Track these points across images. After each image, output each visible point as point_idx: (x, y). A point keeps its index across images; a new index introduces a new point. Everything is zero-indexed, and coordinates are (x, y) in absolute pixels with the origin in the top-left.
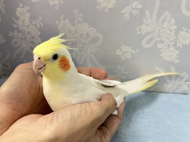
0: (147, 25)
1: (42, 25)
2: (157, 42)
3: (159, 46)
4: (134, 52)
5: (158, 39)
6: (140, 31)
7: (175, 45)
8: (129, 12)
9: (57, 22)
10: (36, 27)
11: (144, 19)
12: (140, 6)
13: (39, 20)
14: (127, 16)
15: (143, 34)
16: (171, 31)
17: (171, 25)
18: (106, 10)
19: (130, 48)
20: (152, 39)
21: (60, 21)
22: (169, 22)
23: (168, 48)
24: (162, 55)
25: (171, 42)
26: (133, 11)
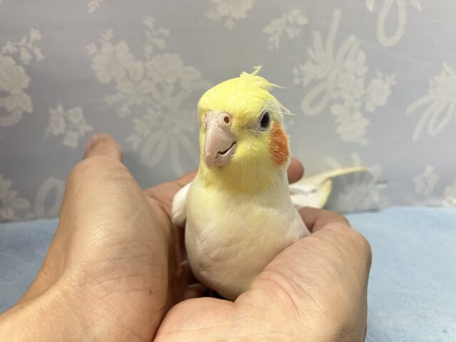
0: (314, 62)
1: (40, 57)
2: (331, 103)
3: (335, 110)
5: (335, 96)
6: (300, 77)
7: (362, 108)
8: (281, 32)
9: (92, 49)
10: (19, 62)
11: (310, 51)
12: (303, 21)
13: (28, 40)
14: (275, 41)
15: (305, 84)
16: (357, 77)
17: (357, 65)
18: (230, 24)
20: (321, 95)
21: (99, 46)
22: (355, 60)
23: (351, 114)
24: (340, 129)
25: (356, 100)
26: (288, 30)
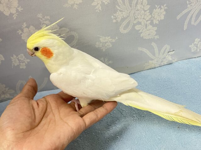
0: (121, 11)
2: (134, 25)
3: (137, 27)
4: (114, 41)
5: (135, 22)
6: (116, 19)
7: (152, 23)
8: (101, 3)
9: (20, 32)
11: (117, 6)
14: (99, 7)
15: (119, 21)
16: (145, 11)
17: (144, 6)
18: (75, 6)
19: (110, 37)
20: (129, 23)
21: (22, 30)
22: (142, 4)
23: (146, 28)
24: (142, 35)
25: (147, 21)
26: (104, 1)
